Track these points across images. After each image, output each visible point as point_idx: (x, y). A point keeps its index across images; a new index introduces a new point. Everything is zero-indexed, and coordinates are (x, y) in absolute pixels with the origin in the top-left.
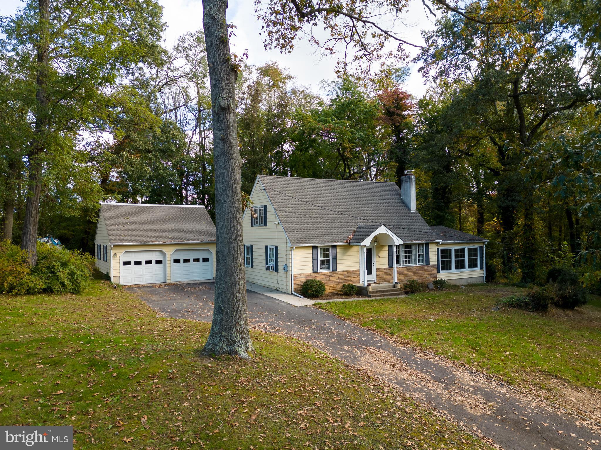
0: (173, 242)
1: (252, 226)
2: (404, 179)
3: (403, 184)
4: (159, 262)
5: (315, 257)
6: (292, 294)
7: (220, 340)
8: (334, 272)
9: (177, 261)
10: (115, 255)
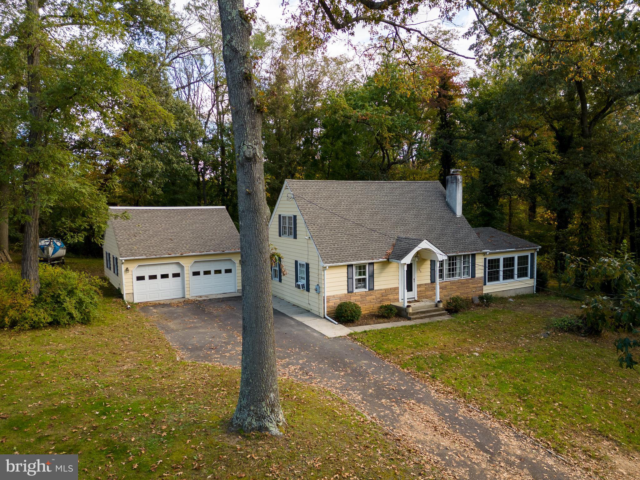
0: (191, 254)
1: (280, 236)
2: (450, 179)
3: (449, 185)
4: (176, 275)
5: (350, 276)
6: (325, 318)
7: (249, 415)
8: (371, 292)
9: (196, 274)
10: (127, 270)
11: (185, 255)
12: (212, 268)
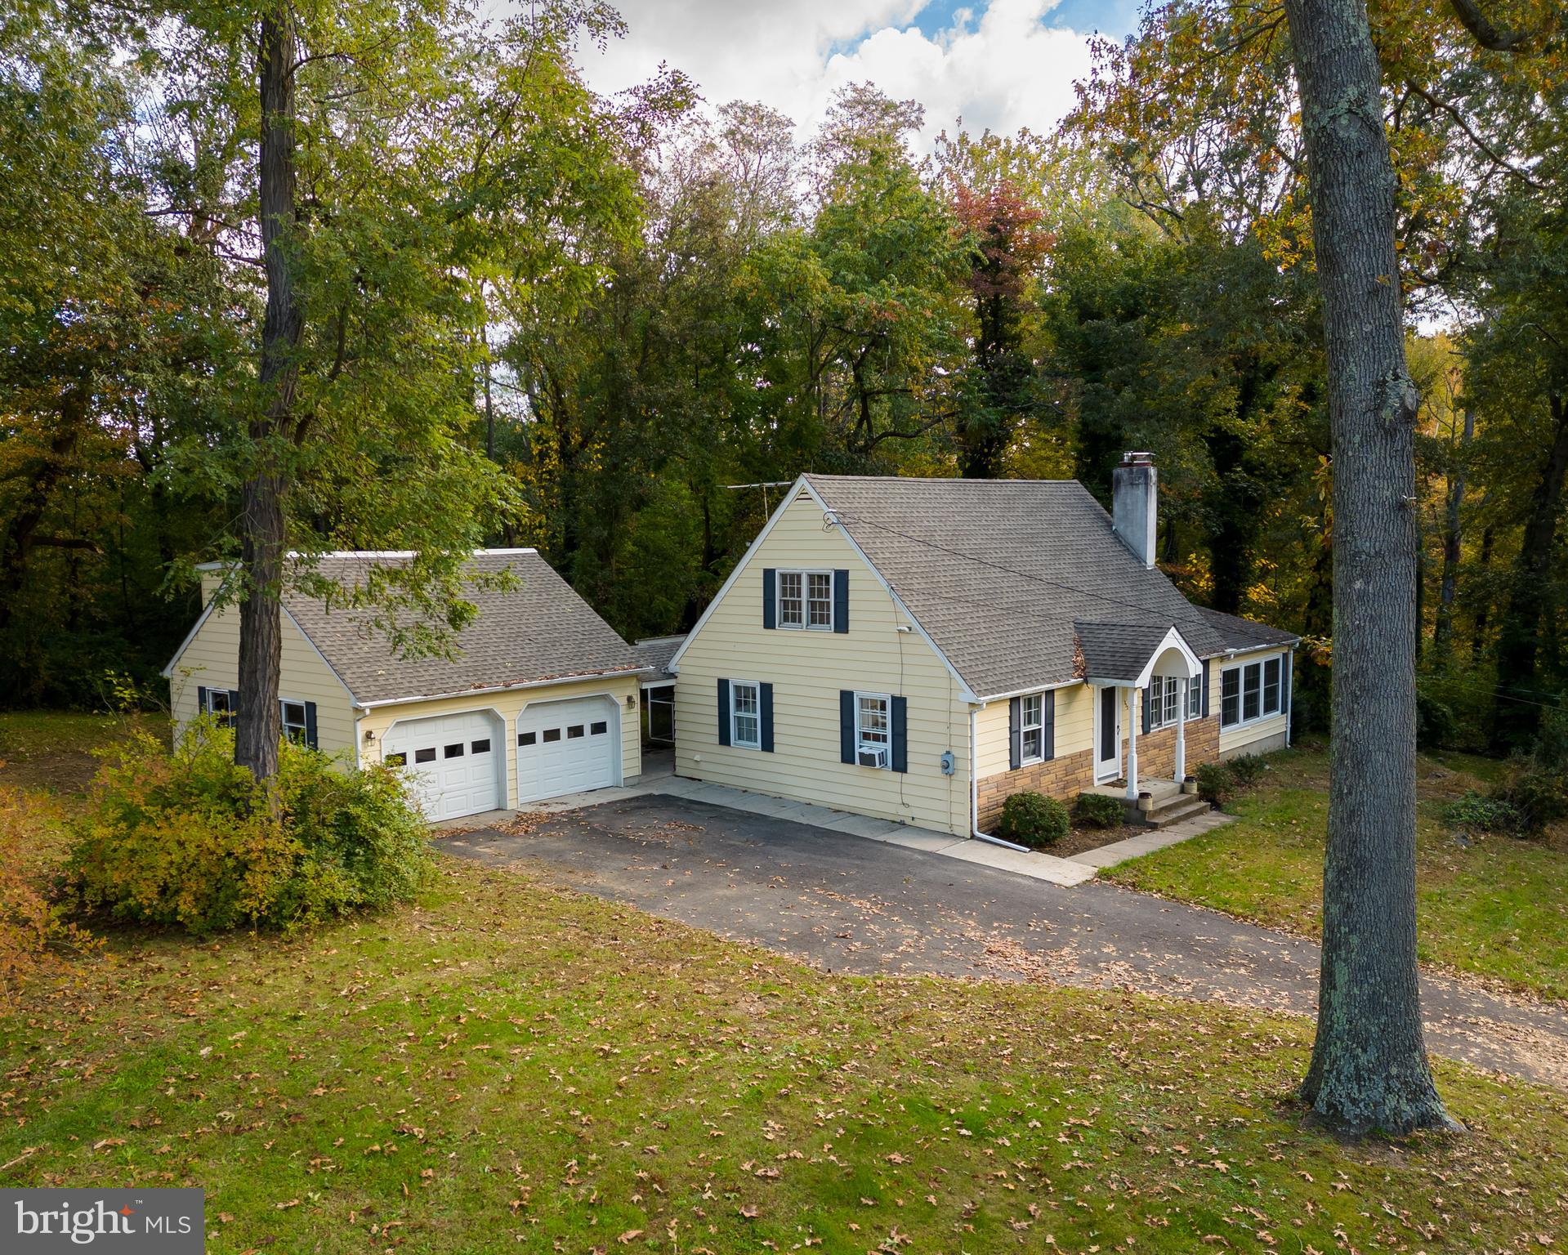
0: (527, 684)
2: (1125, 476)
3: (1122, 491)
4: (481, 747)
5: (1015, 728)
6: (973, 837)
8: (1049, 763)
9: (526, 739)
10: (369, 736)
11: (515, 686)
12: (562, 720)
